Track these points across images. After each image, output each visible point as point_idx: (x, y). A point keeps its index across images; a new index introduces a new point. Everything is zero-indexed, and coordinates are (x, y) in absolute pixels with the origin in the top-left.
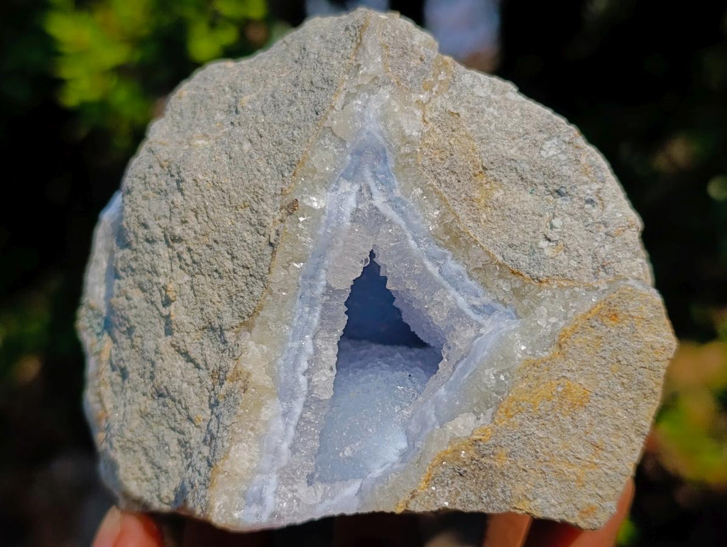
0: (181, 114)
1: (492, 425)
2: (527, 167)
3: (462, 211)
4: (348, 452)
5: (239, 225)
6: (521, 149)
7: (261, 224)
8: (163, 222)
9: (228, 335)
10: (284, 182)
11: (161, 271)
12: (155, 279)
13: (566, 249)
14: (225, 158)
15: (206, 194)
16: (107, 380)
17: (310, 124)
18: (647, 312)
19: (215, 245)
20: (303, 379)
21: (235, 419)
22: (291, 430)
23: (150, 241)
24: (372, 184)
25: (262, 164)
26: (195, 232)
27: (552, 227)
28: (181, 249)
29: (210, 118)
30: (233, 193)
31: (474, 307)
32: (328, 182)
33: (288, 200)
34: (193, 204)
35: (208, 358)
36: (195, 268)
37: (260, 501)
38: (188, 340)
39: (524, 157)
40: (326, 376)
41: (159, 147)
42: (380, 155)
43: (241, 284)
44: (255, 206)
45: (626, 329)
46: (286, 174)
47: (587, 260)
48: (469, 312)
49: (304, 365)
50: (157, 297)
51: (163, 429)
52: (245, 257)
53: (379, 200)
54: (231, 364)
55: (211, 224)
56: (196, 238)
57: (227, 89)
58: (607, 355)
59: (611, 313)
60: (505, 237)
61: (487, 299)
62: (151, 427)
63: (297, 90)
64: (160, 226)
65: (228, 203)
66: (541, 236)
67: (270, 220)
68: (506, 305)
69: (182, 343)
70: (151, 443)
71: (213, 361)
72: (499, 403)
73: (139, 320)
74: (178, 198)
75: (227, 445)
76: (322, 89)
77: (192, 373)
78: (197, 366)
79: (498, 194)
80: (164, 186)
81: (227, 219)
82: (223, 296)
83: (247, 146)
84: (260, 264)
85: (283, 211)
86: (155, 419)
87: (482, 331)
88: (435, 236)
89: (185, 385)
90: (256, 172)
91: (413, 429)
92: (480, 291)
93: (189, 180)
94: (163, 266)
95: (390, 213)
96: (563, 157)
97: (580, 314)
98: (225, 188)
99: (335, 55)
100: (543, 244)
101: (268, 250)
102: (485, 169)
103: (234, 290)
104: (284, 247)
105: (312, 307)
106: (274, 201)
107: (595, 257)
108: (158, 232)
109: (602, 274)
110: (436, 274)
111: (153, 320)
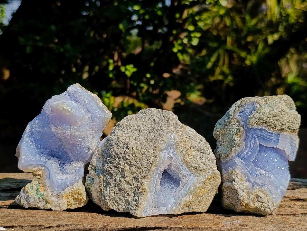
0: (124, 129)
1: (193, 198)
2: (198, 148)
3: (187, 156)
4: (163, 202)
5: (143, 158)
6: (197, 144)
7: (149, 159)
8: (123, 155)
9: (140, 180)
10: (154, 150)
11: (122, 164)
12: (120, 166)
13: (205, 164)
14: (139, 143)
15: (135, 151)
16: (102, 184)
17: (159, 139)
18: (218, 177)
19: (137, 162)
20: (155, 188)
21: (143, 197)
22: (152, 198)
23: (119, 158)
24: (170, 151)
25: (148, 146)
26: (132, 158)
27: (202, 160)
28: (128, 161)
29: (132, 132)
30: (142, 152)
31: (188, 174)
32: (162, 151)
33: (155, 155)
34: (132, 153)
35: (134, 184)
36: (131, 165)
37: (146, 212)
38: (129, 180)
39: (198, 146)
40: (158, 187)
41: (120, 137)
42: (172, 145)
43: (143, 170)
44: (147, 155)
45: (215, 180)
46: (154, 149)
47: (208, 166)
48: (187, 175)
49: (155, 186)
50: (120, 170)
51: (121, 197)
52: (145, 165)
53: (172, 154)
54: (141, 186)
55: (136, 157)
56: (132, 160)
57: (136, 125)
58: (211, 184)
59: (213, 177)
60: (194, 161)
61: (190, 173)
62: (117, 196)
63: (154, 130)
64: (122, 155)
65: (141, 153)
66: (201, 162)
67: (151, 159)
68: (193, 174)
69: (127, 180)
70: (117, 199)
71: (136, 184)
72: (194, 194)
73: (114, 173)
74: (127, 150)
75: (141, 202)
76: (161, 131)
77: (129, 186)
78: (131, 185)
79: (193, 153)
80: (123, 147)
81: (140, 157)
82: (139, 172)
83: (144, 141)
84: (148, 167)
85: (154, 157)
86: (119, 194)
87: (189, 179)
88: (182, 161)
89: (128, 189)
90: (147, 148)
91: (176, 198)
92: (189, 171)
93: (131, 147)
94: (122, 163)
95: (174, 157)
96: (204, 146)
97: (208, 177)
98: (140, 150)
99: (163, 123)
100: (201, 163)
101: (150, 165)
102: (191, 148)
103: (142, 171)
104: (154, 164)
105: (157, 174)
106: (152, 154)
107: (209, 166)
108: (121, 156)
109: (211, 169)
110: (181, 169)
111: (118, 174)
